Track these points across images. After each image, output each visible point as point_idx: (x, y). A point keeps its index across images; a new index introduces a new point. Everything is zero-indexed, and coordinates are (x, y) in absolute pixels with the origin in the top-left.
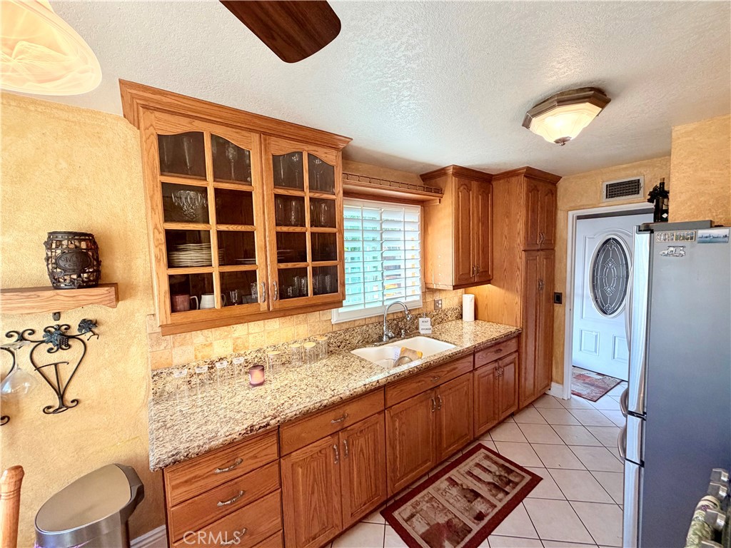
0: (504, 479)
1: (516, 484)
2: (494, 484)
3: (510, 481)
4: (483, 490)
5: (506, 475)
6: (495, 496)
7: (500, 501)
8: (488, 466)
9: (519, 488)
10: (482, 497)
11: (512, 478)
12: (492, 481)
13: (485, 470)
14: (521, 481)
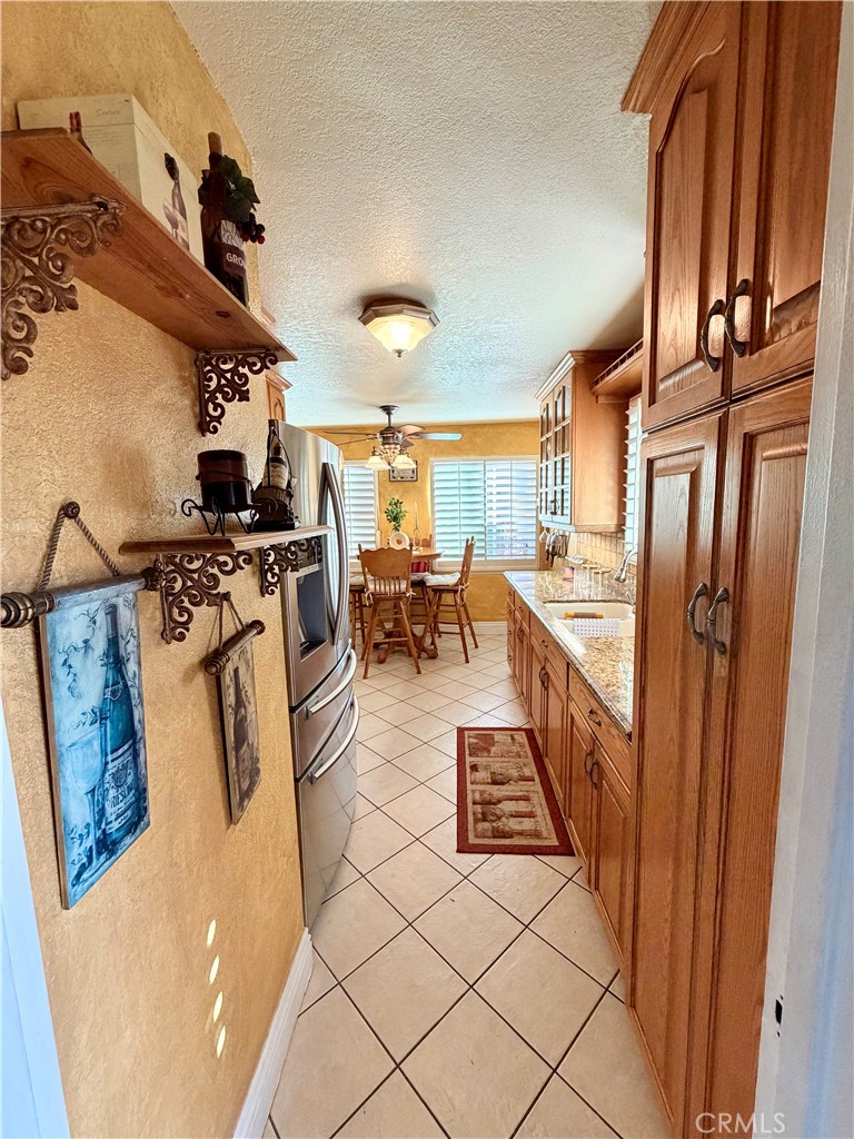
0: (492, 818)
1: (476, 821)
2: (494, 804)
3: (484, 819)
4: (497, 791)
5: (494, 824)
6: (482, 793)
7: (473, 792)
8: (520, 823)
9: (471, 818)
10: (488, 783)
11: (486, 825)
12: (499, 806)
13: (518, 815)
14: (475, 830)
